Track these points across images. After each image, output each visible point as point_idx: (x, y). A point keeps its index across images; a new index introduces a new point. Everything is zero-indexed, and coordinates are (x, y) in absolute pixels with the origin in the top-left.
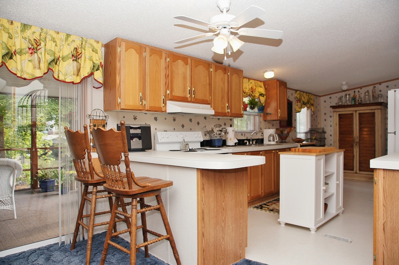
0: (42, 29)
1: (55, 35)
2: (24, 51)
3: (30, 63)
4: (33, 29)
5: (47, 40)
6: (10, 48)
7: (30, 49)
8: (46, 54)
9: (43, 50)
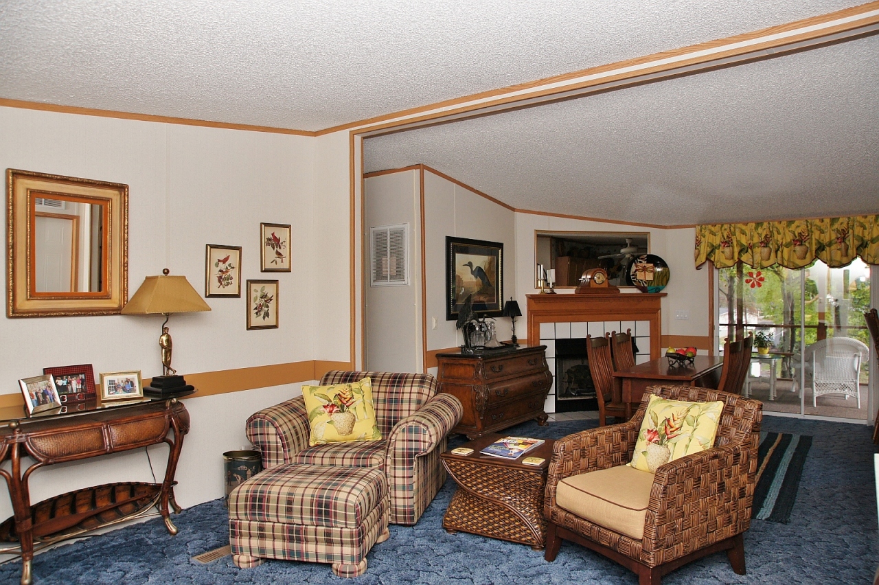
0: (849, 218)
1: (862, 220)
2: (833, 242)
3: (839, 252)
4: (841, 220)
5: (855, 226)
6: (822, 242)
7: (838, 239)
8: (855, 241)
9: (851, 237)
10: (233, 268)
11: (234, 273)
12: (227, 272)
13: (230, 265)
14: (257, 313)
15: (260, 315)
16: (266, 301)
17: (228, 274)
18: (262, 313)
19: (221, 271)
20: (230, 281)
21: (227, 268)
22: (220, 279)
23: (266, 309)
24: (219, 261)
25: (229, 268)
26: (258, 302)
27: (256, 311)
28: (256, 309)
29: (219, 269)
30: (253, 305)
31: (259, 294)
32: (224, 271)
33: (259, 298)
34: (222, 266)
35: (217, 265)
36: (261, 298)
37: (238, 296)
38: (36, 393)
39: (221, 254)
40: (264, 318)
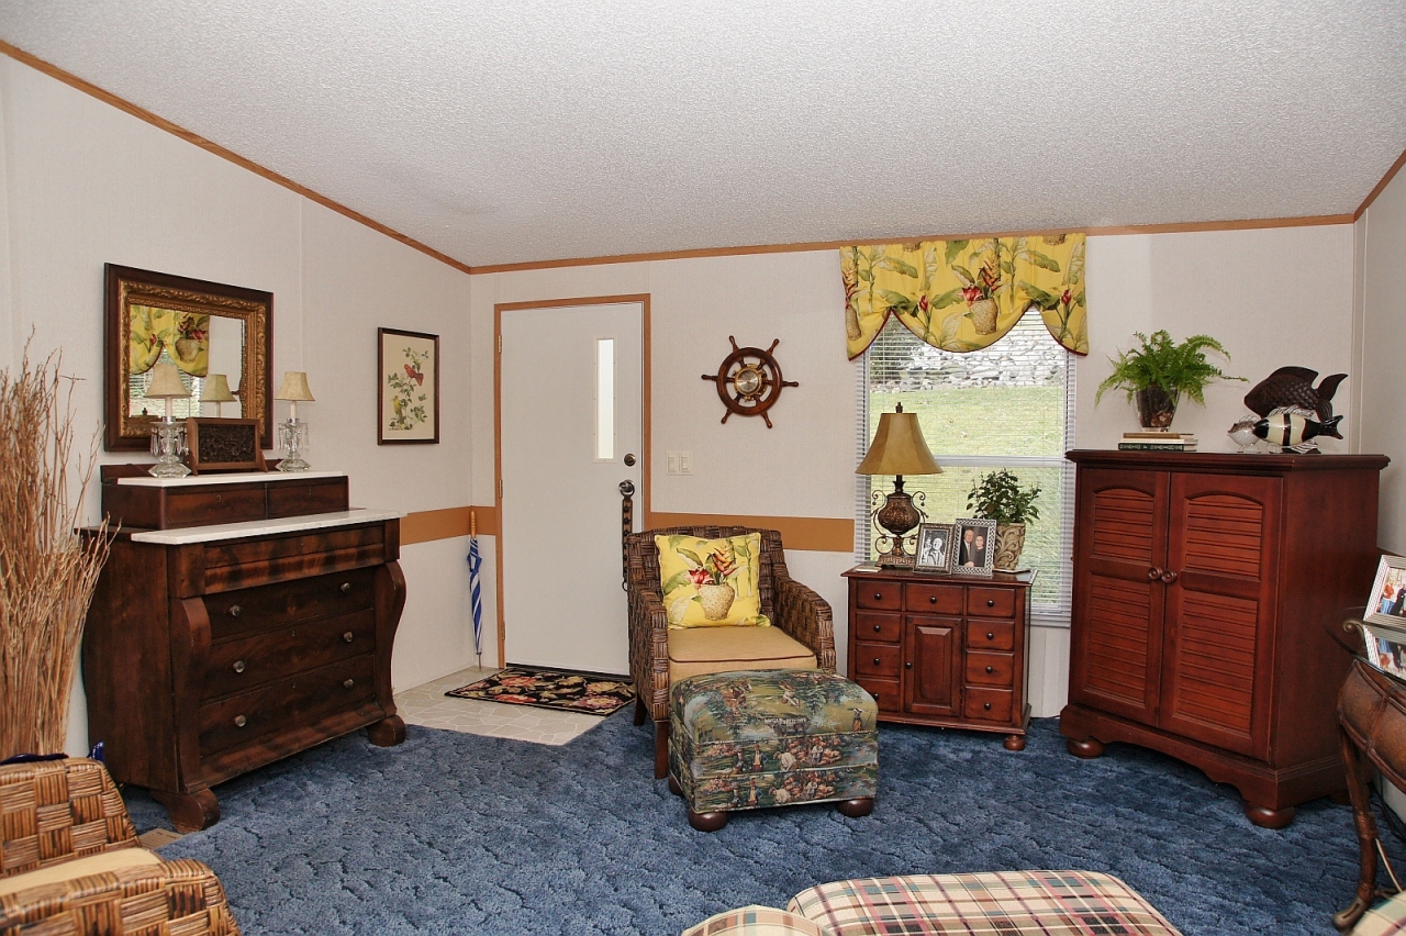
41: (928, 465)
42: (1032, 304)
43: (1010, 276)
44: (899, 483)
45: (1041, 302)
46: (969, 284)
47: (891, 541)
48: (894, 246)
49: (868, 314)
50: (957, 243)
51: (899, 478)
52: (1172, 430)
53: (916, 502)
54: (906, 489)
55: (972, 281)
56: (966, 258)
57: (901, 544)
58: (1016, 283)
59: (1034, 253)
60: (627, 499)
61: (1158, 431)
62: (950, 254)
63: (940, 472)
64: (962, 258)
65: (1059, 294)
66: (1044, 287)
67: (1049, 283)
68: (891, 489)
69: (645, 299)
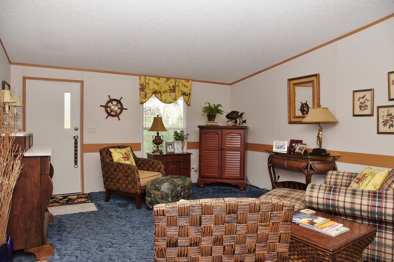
10: (368, 101)
11: (369, 104)
12: (364, 103)
13: (366, 99)
14: (384, 125)
15: (386, 126)
16: (391, 118)
17: (365, 104)
18: (388, 125)
19: (361, 103)
20: (366, 108)
21: (364, 101)
22: (360, 107)
23: (391, 123)
24: (360, 98)
25: (366, 101)
26: (385, 118)
27: (383, 123)
28: (383, 122)
29: (360, 102)
30: (381, 120)
31: (386, 114)
32: (363, 102)
33: (385, 116)
34: (361, 100)
35: (359, 100)
36: (388, 116)
37: (371, 115)
38: (278, 146)
39: (361, 94)
40: (389, 128)
41: (164, 129)
42: (182, 94)
43: (178, 88)
44: (158, 134)
45: (184, 94)
46: (170, 89)
47: (156, 147)
48: (154, 78)
49: (149, 93)
50: (168, 79)
51: (158, 132)
52: (215, 122)
53: (162, 138)
54: (160, 135)
55: (171, 88)
56: (170, 83)
57: (158, 148)
58: (179, 89)
59: (183, 84)
60: (76, 140)
61: (212, 122)
62: (166, 81)
63: (167, 131)
64: (169, 83)
65: (188, 93)
66: (185, 91)
67: (186, 90)
68: (156, 135)
69: (82, 82)
